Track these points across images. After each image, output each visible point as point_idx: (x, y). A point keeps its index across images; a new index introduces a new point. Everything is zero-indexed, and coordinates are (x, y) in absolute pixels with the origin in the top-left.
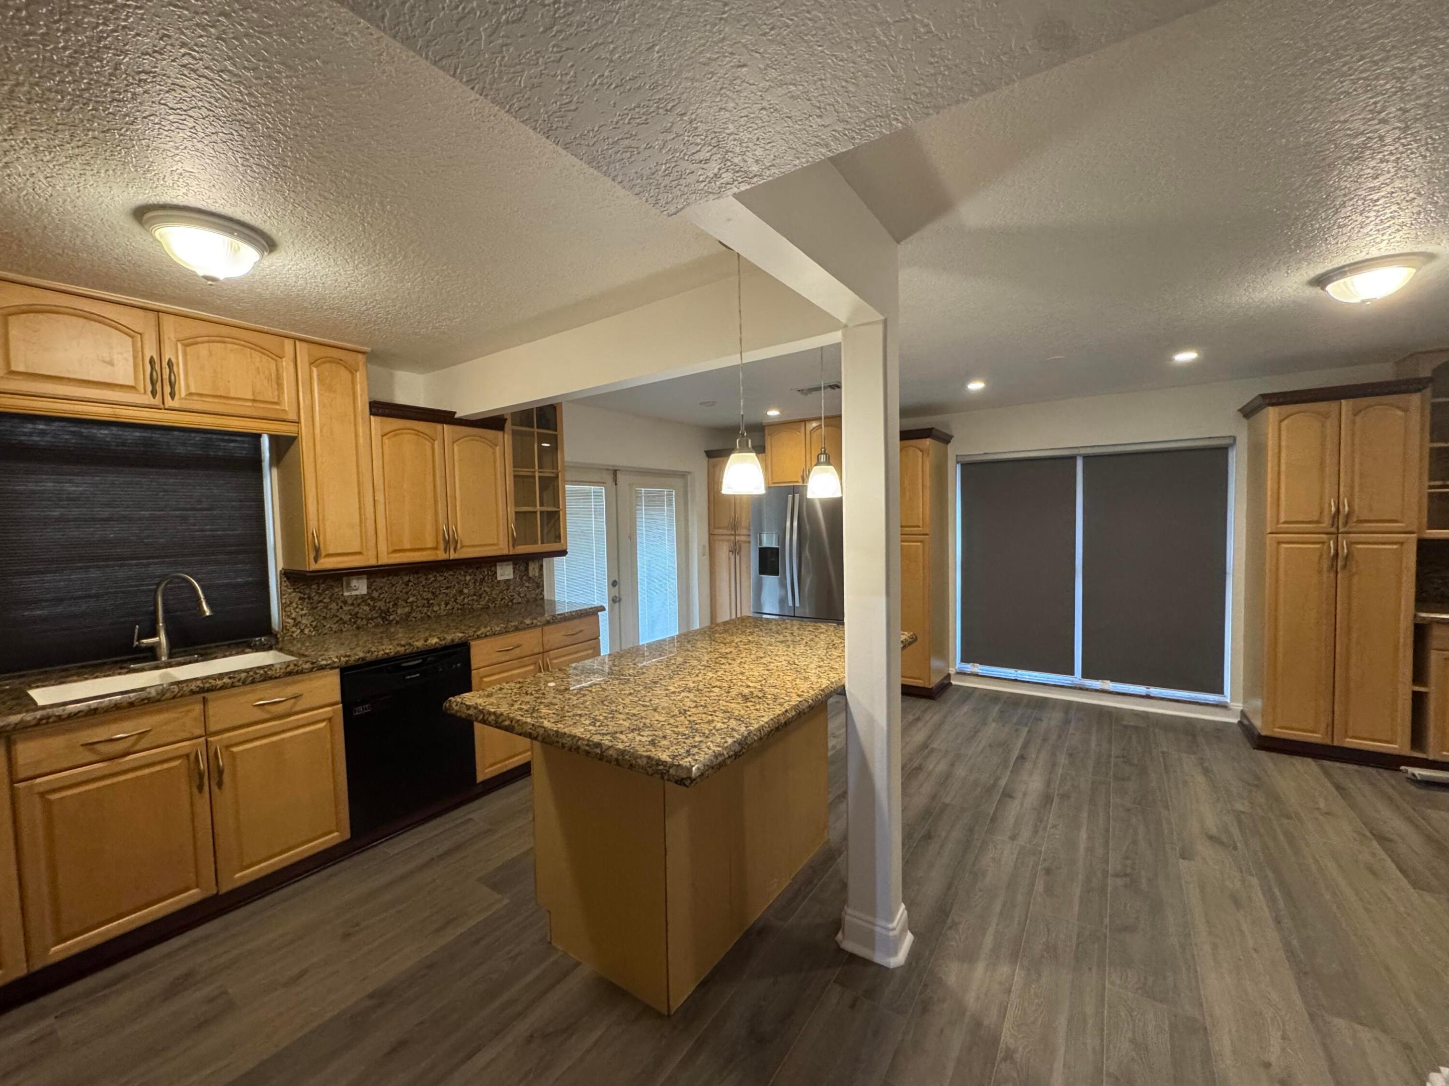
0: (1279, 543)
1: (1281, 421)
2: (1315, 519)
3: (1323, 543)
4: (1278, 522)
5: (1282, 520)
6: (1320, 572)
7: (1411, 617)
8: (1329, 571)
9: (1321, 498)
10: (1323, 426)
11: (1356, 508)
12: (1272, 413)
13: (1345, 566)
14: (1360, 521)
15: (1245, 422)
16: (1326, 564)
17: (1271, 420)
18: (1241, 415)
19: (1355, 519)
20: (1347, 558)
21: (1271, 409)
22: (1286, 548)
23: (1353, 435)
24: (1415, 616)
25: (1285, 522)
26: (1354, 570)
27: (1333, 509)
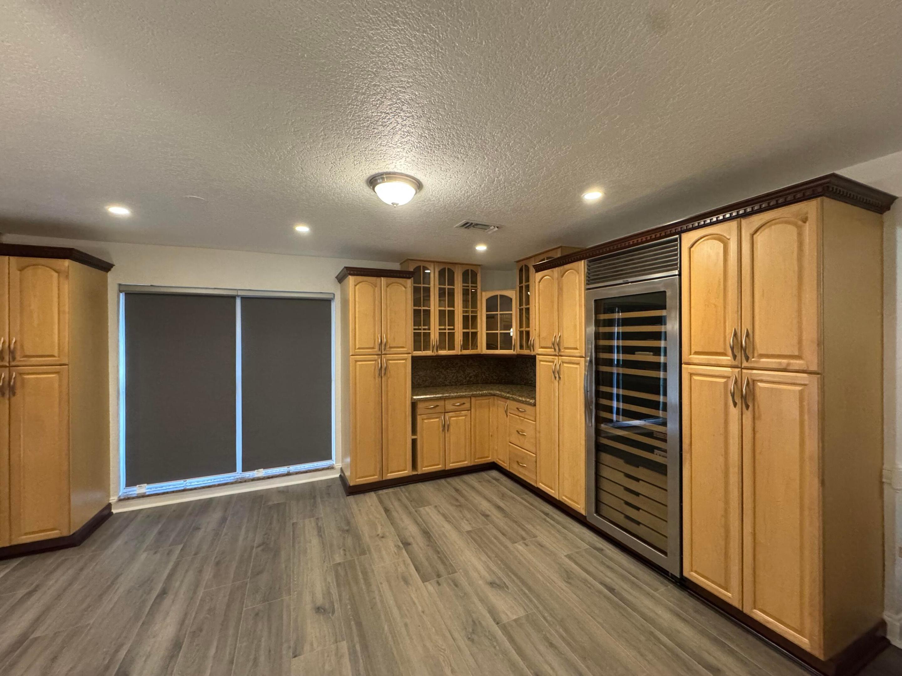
0: (356, 361)
1: (355, 286)
2: (372, 346)
3: (375, 360)
4: (355, 349)
5: (357, 347)
6: (375, 378)
7: (410, 399)
8: (378, 377)
9: (374, 336)
10: (374, 291)
11: (389, 341)
12: (351, 280)
13: (385, 374)
14: (391, 348)
15: (339, 285)
16: (377, 373)
17: (351, 285)
18: (337, 281)
19: (388, 347)
20: (386, 369)
21: (350, 277)
22: (359, 364)
23: (387, 299)
24: (412, 398)
25: (359, 348)
26: (389, 376)
27: (380, 341)
